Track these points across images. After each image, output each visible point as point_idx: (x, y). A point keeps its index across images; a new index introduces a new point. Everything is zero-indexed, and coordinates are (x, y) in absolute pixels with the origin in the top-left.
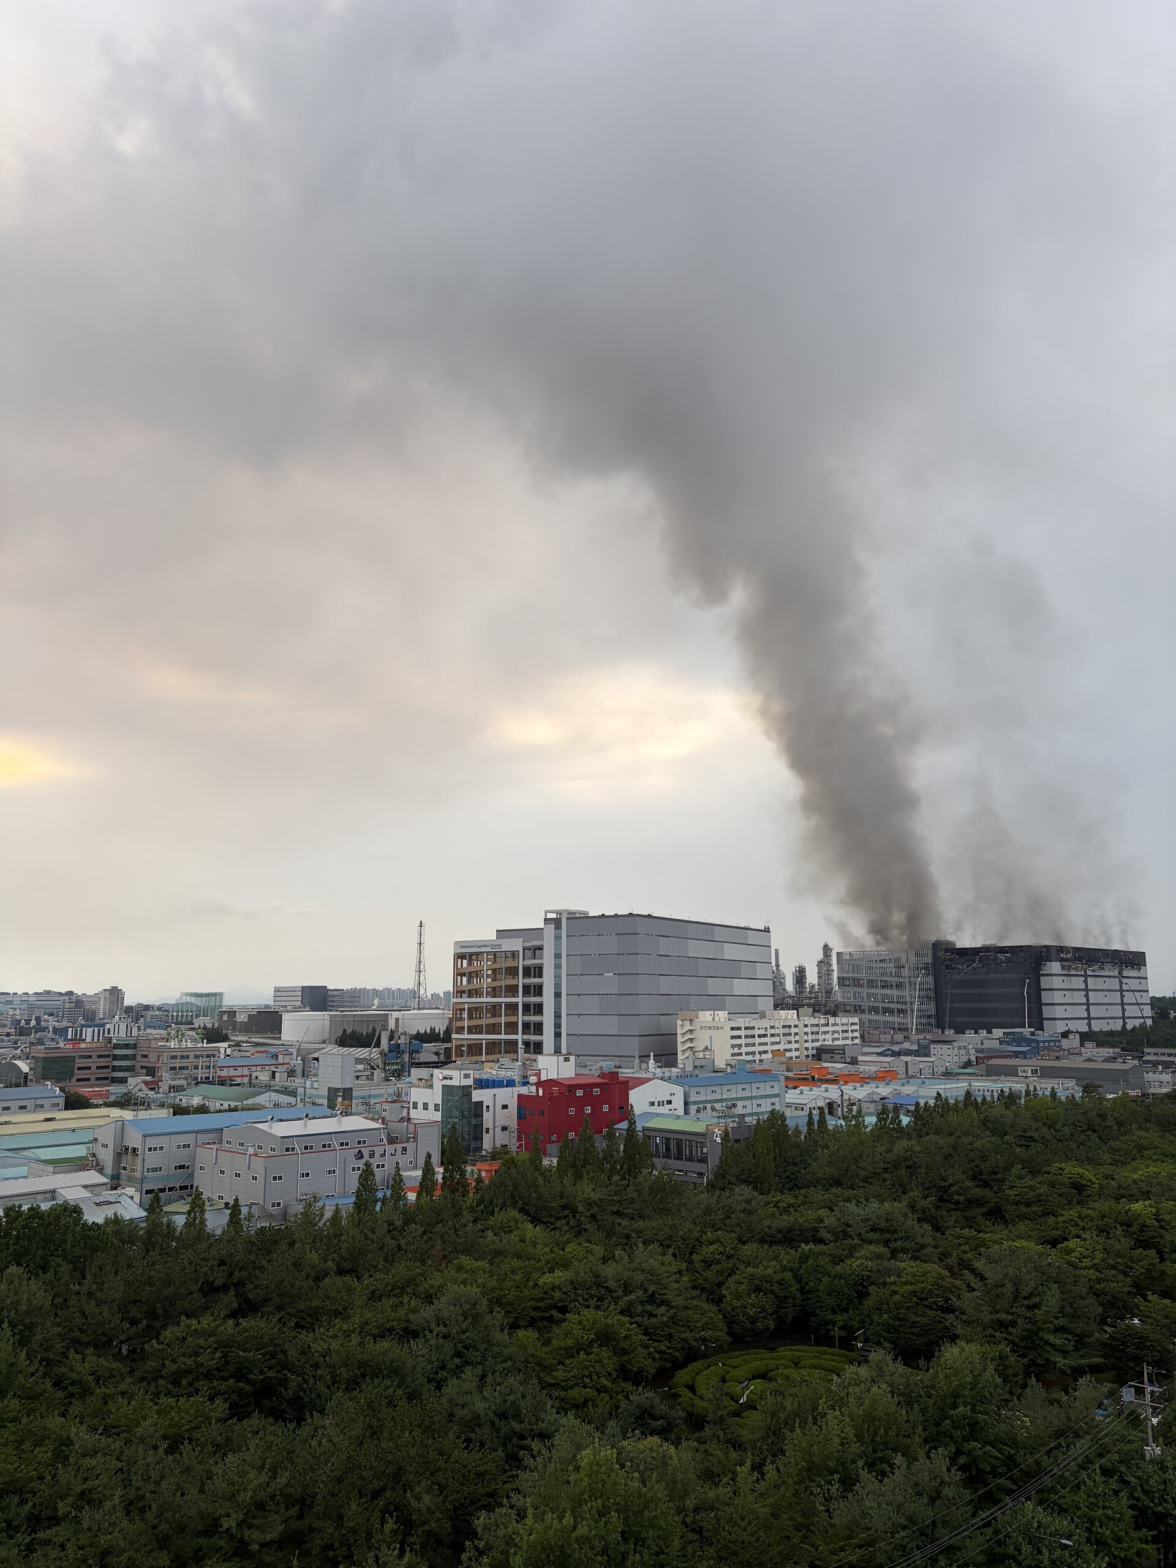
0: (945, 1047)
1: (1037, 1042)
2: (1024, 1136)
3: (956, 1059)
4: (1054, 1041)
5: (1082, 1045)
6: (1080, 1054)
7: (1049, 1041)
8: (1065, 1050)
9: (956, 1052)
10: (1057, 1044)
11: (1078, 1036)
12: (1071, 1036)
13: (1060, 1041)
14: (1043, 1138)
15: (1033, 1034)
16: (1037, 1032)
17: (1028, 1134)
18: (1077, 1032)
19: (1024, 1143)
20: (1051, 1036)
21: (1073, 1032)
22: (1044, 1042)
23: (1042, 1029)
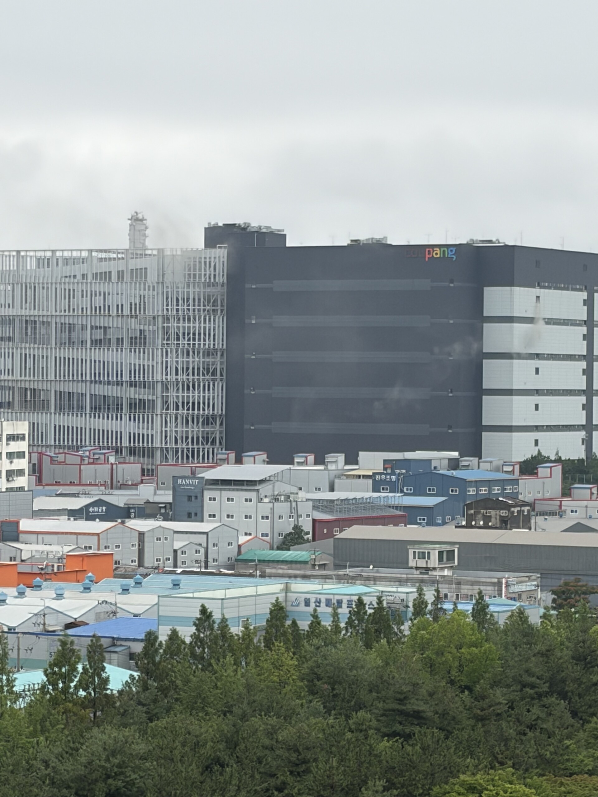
0: (239, 496)
1: (463, 483)
2: (401, 713)
3: (265, 526)
4: (503, 483)
5: (566, 492)
6: (560, 513)
7: (490, 483)
8: (525, 504)
9: (265, 507)
10: (509, 489)
11: (558, 470)
12: (542, 471)
13: (515, 482)
14: (444, 715)
15: (454, 464)
16: (466, 461)
17: (409, 707)
18: (559, 460)
19: (398, 728)
20: (498, 469)
21: (548, 460)
22: (478, 484)
23: (477, 452)
